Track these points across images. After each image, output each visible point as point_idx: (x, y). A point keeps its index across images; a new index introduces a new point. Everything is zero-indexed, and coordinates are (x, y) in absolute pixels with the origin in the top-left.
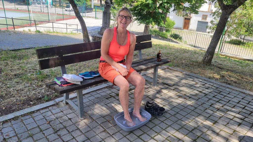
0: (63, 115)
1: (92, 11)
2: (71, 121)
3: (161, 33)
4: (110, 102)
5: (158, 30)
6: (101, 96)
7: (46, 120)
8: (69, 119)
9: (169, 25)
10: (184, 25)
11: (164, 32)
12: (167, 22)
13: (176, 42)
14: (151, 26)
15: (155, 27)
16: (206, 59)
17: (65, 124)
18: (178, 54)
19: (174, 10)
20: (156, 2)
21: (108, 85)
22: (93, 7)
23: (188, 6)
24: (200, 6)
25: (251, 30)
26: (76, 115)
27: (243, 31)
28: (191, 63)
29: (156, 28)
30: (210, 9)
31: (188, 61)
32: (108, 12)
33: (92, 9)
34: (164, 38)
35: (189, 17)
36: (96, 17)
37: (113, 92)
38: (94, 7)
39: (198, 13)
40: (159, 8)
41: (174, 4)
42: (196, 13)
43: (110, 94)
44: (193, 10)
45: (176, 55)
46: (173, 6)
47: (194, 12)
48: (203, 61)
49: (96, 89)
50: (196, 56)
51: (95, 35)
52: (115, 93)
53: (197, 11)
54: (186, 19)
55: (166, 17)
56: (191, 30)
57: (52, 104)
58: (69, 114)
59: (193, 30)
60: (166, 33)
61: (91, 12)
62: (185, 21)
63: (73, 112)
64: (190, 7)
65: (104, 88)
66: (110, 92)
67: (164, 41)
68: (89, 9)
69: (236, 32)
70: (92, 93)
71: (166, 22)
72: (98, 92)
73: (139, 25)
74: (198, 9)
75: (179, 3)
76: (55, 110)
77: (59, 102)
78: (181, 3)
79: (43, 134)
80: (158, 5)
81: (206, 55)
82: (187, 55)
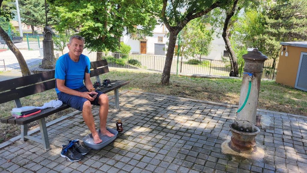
0: (25, 152)
1: (22, 41)
2: (36, 154)
3: (117, 59)
4: (74, 130)
5: (112, 57)
6: (63, 127)
7: (5, 159)
8: (32, 153)
9: (124, 51)
10: (141, 49)
11: (120, 58)
12: (122, 47)
13: (134, 68)
14: (104, 53)
15: (109, 54)
16: (164, 79)
17: (29, 158)
18: (138, 79)
19: (127, 33)
20: (106, 26)
21: (68, 116)
22: (22, 35)
23: (141, 29)
24: (154, 27)
25: (205, 49)
26: (40, 148)
27: (197, 50)
28: (151, 85)
29: (111, 55)
30: (165, 31)
31: (148, 84)
32: (49, 40)
33: (21, 38)
34: (121, 65)
35: (144, 40)
36: (29, 49)
37: (76, 122)
38: (24, 35)
39: (153, 35)
40: (110, 32)
41: (126, 27)
42: (151, 35)
43: (73, 124)
44: (147, 32)
45: (135, 80)
46: (125, 29)
47: (149, 35)
48: (161, 82)
49: (56, 122)
50: (156, 78)
51: (36, 70)
52: (78, 122)
53: (152, 33)
54: (141, 42)
55: (120, 42)
56: (149, 54)
57: (7, 145)
58: (31, 149)
59: (152, 54)
60: (122, 59)
61: (20, 42)
62: (141, 44)
63: (36, 146)
64: (143, 29)
65: (65, 119)
66: (73, 122)
67: (122, 68)
68: (16, 38)
69: (191, 51)
70: (51, 126)
71: (120, 48)
72: (60, 124)
73: (90, 53)
74: (152, 31)
75: (131, 26)
76: (13, 149)
77: (15, 141)
78: (133, 25)
79: (7, 171)
80: (108, 30)
81: (163, 75)
82: (147, 79)
